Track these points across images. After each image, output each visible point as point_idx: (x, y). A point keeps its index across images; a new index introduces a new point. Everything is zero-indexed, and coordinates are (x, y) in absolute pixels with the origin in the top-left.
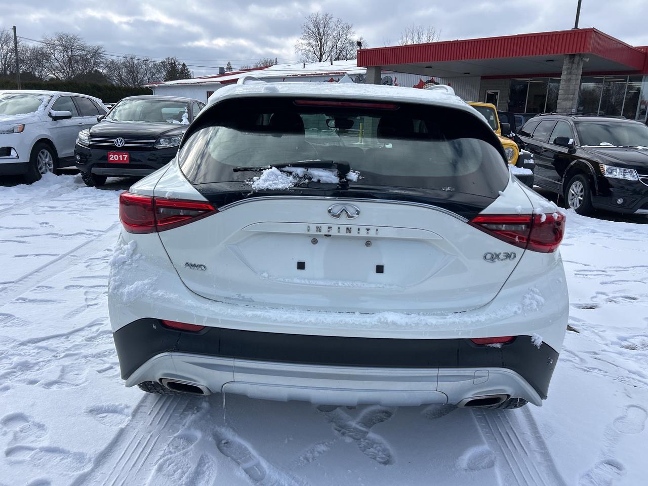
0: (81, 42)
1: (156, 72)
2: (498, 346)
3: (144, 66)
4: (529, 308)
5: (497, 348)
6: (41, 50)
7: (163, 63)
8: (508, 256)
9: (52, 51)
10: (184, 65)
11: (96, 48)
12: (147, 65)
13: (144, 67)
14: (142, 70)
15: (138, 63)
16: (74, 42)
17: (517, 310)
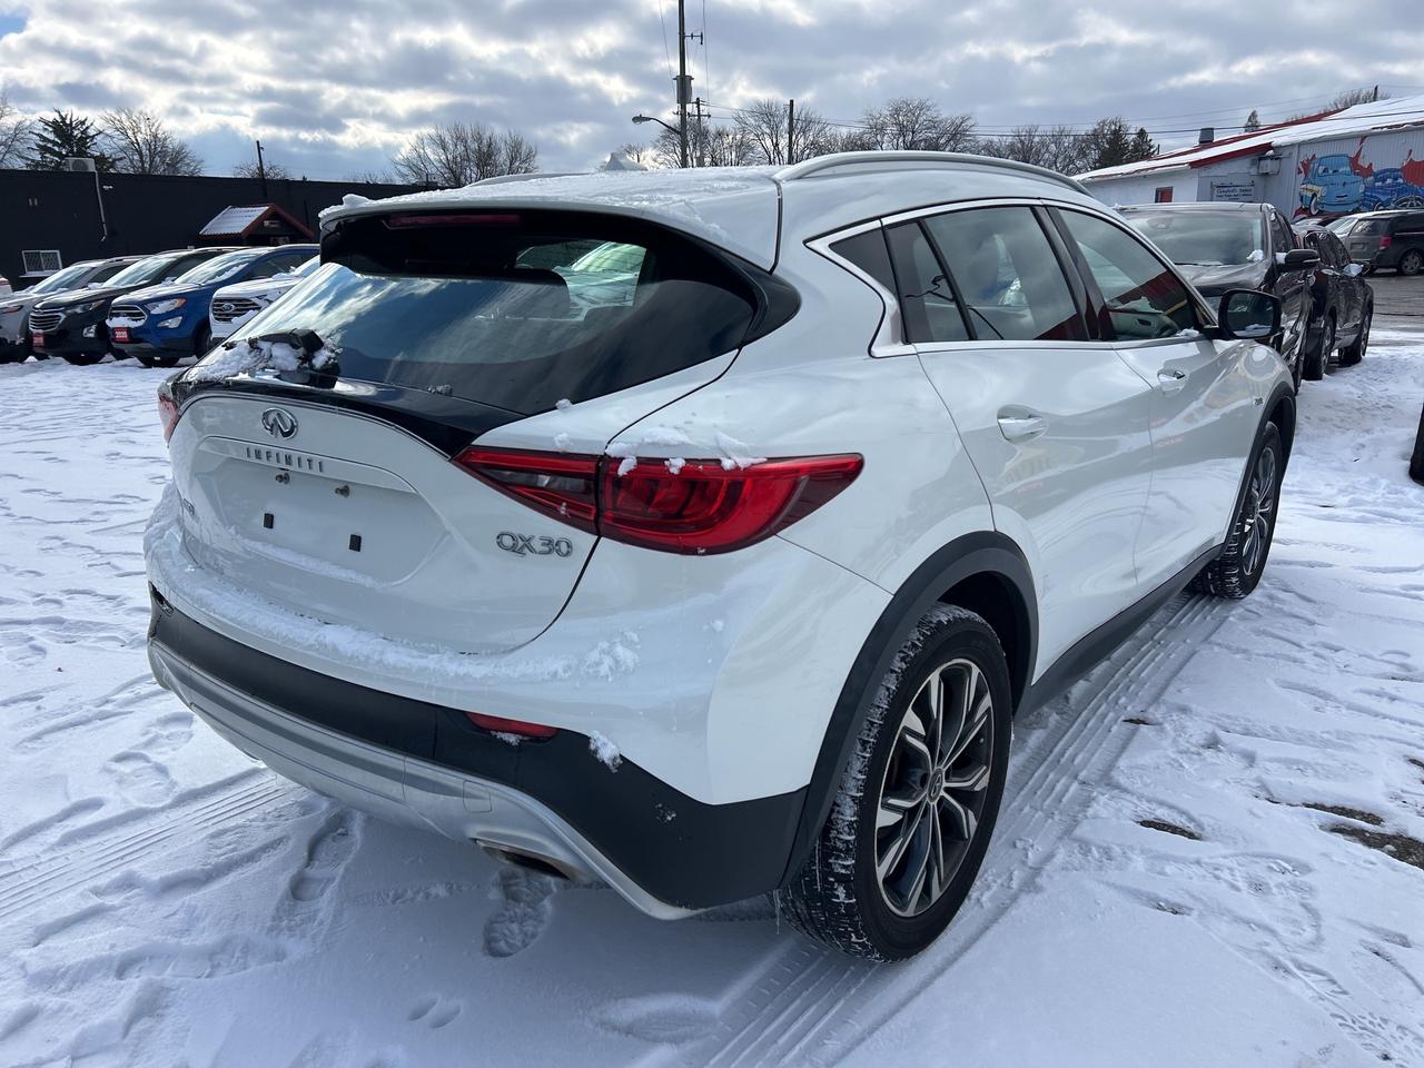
0: (931, 114)
1: (1079, 154)
2: (512, 739)
3: (1053, 145)
4: (591, 671)
5: (508, 744)
6: (860, 139)
7: (1095, 134)
8: (552, 546)
9: (879, 138)
10: (1142, 133)
11: (958, 122)
12: (1058, 143)
13: (1053, 147)
14: (1046, 156)
15: (1042, 143)
16: (919, 115)
17: (560, 671)
